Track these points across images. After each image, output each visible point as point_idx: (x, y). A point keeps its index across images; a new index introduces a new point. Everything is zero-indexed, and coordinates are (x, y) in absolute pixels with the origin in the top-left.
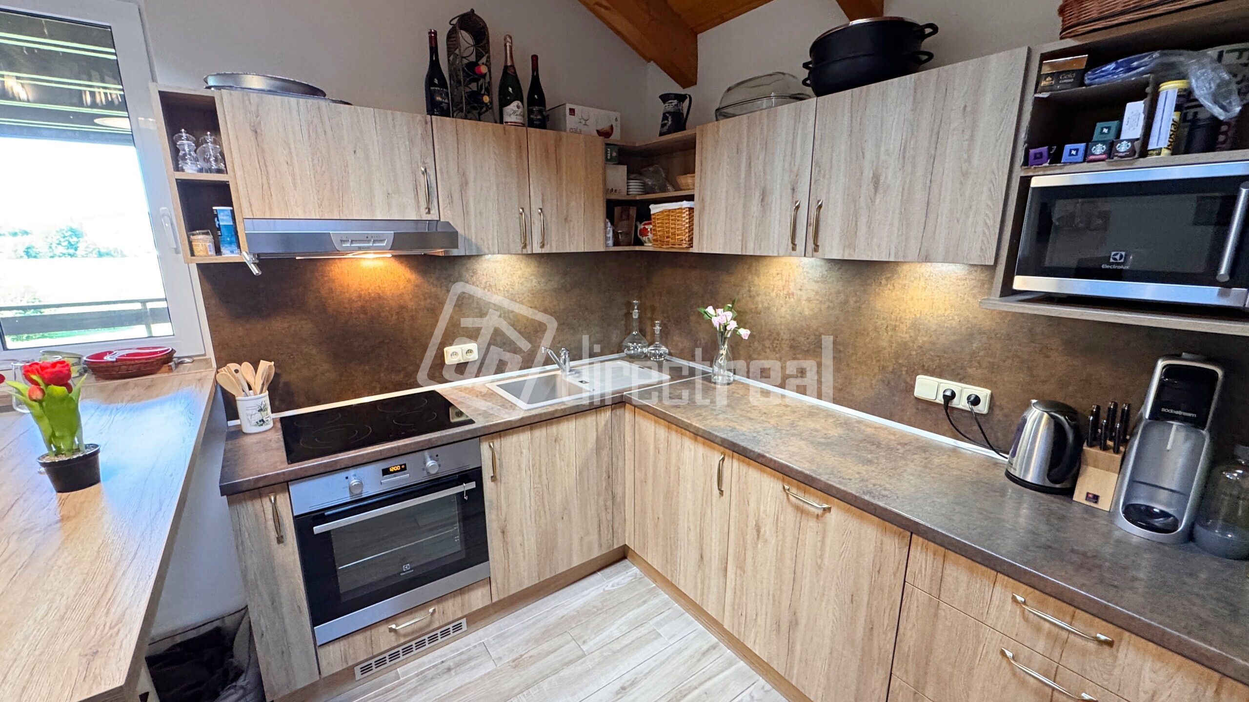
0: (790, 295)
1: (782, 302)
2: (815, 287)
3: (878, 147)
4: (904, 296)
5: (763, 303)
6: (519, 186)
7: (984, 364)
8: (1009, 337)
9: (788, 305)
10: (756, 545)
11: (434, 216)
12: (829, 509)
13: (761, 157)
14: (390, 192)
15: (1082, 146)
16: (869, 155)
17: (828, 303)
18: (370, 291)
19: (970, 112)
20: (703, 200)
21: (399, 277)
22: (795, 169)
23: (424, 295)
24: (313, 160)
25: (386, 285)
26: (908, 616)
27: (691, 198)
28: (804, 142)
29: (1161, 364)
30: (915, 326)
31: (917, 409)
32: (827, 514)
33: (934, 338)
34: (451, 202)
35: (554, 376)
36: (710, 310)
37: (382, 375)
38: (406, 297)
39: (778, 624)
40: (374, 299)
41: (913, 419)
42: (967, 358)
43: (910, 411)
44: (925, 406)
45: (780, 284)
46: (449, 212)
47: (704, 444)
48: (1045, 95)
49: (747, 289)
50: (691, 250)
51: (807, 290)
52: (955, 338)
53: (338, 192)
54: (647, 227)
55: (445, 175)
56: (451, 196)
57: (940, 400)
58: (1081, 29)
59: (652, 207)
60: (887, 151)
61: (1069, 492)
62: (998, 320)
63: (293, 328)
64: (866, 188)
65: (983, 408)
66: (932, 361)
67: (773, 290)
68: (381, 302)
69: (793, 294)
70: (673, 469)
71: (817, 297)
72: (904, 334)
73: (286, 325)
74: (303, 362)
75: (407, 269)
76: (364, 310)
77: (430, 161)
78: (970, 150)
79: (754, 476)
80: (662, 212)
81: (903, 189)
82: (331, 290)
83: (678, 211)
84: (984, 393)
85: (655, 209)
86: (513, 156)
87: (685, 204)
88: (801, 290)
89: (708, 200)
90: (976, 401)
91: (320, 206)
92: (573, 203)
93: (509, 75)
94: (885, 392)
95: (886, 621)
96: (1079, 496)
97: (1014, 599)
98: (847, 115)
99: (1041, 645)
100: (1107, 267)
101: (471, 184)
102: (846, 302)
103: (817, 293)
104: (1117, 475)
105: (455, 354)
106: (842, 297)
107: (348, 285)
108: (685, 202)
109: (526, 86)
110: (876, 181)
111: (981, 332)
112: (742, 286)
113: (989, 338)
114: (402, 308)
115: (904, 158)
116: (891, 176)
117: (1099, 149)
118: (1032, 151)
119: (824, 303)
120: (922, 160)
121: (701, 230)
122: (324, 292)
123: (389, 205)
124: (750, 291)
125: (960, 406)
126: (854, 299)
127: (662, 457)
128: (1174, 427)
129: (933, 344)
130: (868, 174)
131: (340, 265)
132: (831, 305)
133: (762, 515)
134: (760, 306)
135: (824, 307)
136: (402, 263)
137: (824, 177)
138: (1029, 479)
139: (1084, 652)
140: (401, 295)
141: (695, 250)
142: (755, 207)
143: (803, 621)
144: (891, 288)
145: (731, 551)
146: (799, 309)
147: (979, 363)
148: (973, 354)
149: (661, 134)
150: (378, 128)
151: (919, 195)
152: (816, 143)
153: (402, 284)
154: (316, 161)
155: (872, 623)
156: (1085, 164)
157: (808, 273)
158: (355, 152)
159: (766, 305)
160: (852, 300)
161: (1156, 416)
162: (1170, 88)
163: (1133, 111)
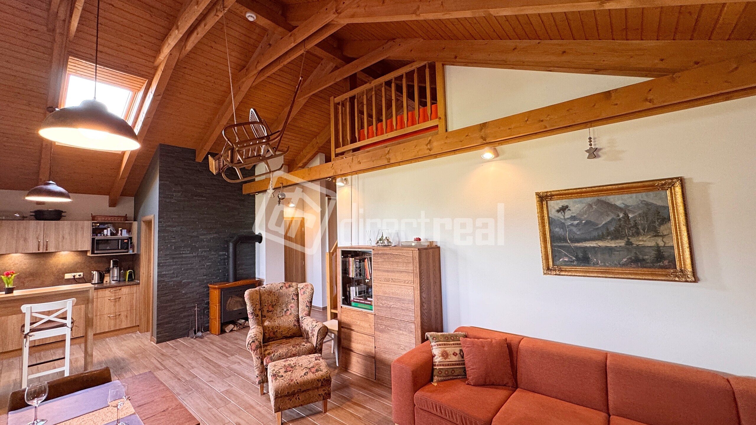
0: (15, 264)
3: (63, 231)
4: (58, 259)
7: (80, 268)
8: (84, 263)
13: (23, 231)
15: (100, 234)
16: (61, 233)
19: (83, 228)
22: (38, 234)
28: (40, 229)
29: (112, 261)
30: (63, 264)
31: (66, 281)
33: (68, 266)
43: (64, 282)
44: (68, 280)
48: (94, 227)
57: (73, 277)
58: (98, 221)
60: (65, 232)
61: (103, 282)
62: (82, 260)
64: (61, 238)
65: (82, 275)
66: (69, 270)
69: (17, 264)
72: (60, 267)
78: (83, 234)
81: (70, 239)
88: (20, 262)
90: (80, 275)
94: (55, 281)
96: (104, 282)
97: (109, 291)
98: (54, 225)
100: (107, 249)
103: (28, 262)
104: (109, 277)
110: (63, 237)
111: (79, 263)
115: (69, 234)
116: (67, 236)
118: (93, 234)
120: (73, 235)
125: (77, 277)
126: (42, 262)
128: (115, 268)
130: (61, 236)
137: (48, 236)
138: (96, 282)
144: (55, 257)
148: (78, 267)
151: (74, 240)
152: (44, 229)
156: (101, 237)
161: (113, 267)
162: (109, 229)
163: (105, 231)
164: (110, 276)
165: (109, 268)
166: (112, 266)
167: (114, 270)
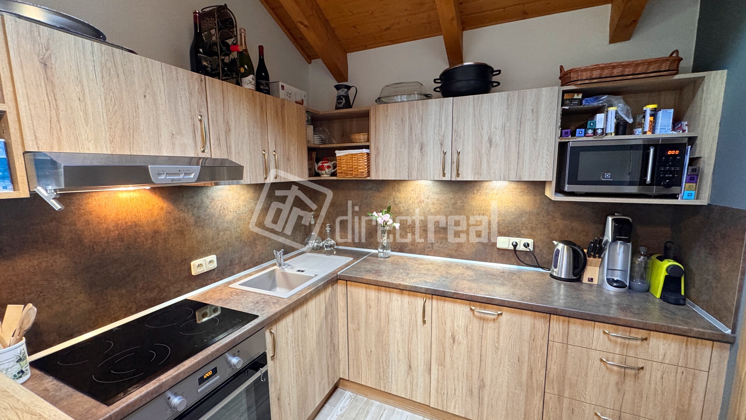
0: (421, 202)
1: (416, 206)
2: (437, 197)
3: (490, 124)
4: (487, 198)
5: (403, 207)
6: (262, 135)
7: (529, 227)
8: (538, 214)
9: (421, 207)
10: (453, 347)
11: (207, 155)
12: (501, 314)
13: (419, 126)
14: (174, 133)
15: (583, 130)
16: (485, 128)
17: (445, 205)
18: (127, 220)
19: (535, 112)
20: (377, 148)
21: (153, 206)
22: (442, 134)
23: (174, 220)
24: (106, 100)
25: (141, 214)
26: (552, 359)
27: (367, 147)
28: (446, 120)
29: (610, 219)
31: (499, 254)
32: (501, 317)
33: (504, 218)
34: (219, 144)
35: (274, 271)
36: (375, 213)
37: (138, 295)
38: (159, 222)
39: (471, 391)
40: (131, 227)
41: (497, 259)
42: (521, 226)
43: (495, 255)
44: (502, 252)
45: (415, 196)
46: (218, 151)
47: (409, 295)
48: (567, 108)
49: (392, 200)
50: (368, 178)
51: (432, 198)
52: (513, 217)
53: (129, 130)
54: (324, 164)
55: (215, 123)
56: (219, 139)
57: (512, 247)
58: (579, 82)
59: (336, 152)
60: (495, 127)
61: (580, 279)
62: (532, 207)
63: (44, 264)
64: (485, 144)
65: (531, 248)
66: (504, 229)
67: (410, 200)
68: (137, 229)
69: (423, 201)
70: (383, 315)
71: (438, 202)
73: (36, 262)
74: (54, 298)
75: (161, 199)
76: (121, 238)
77: (204, 110)
78: (537, 128)
79: (449, 306)
80: (346, 155)
81: (505, 146)
82: (88, 223)
83: (359, 155)
84: (530, 241)
85: (339, 153)
86: (258, 114)
87: (365, 151)
88: (428, 198)
89: (381, 149)
90: (527, 245)
91: (111, 142)
92: (292, 148)
93: (244, 56)
94: (482, 248)
95: (540, 365)
96: (585, 280)
97: (604, 333)
98: (471, 107)
99: (618, 351)
100: (604, 180)
101: (233, 131)
102: (456, 204)
103: (438, 200)
104: (598, 268)
105: (200, 265)
106: (453, 201)
107: (105, 216)
108: (364, 149)
109: (255, 64)
110: (490, 142)
111: (526, 213)
112: (388, 198)
113: (530, 215)
114: (156, 232)
115: (504, 131)
116: (498, 138)
117: (590, 132)
118: (564, 131)
119: (443, 205)
120: (513, 132)
121: (377, 166)
122: (80, 225)
123: (173, 144)
124: (394, 201)
125: (520, 249)
126: (460, 202)
127: (373, 311)
128: (619, 243)
129: (504, 220)
130: (486, 138)
131: (97, 198)
132: (447, 205)
133: (456, 328)
134: (402, 209)
135: (442, 207)
136: (155, 193)
137: (460, 138)
138: (563, 277)
139: (636, 346)
140: (155, 222)
141: (373, 177)
142: (416, 153)
143: (488, 383)
144: (480, 194)
145: (434, 356)
146: (428, 209)
147: (526, 227)
148: (523, 223)
149: (337, 108)
150: (165, 79)
151: (514, 149)
152: (454, 120)
153: (155, 212)
154: (108, 100)
155: (531, 369)
156: (585, 137)
157: (432, 189)
158: (145, 96)
159: (406, 208)
160: (459, 203)
161: (615, 240)
162: (612, 110)
163: (600, 117)
164: (601, 265)
165: (601, 241)
166: (609, 236)
167: (615, 250)
